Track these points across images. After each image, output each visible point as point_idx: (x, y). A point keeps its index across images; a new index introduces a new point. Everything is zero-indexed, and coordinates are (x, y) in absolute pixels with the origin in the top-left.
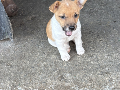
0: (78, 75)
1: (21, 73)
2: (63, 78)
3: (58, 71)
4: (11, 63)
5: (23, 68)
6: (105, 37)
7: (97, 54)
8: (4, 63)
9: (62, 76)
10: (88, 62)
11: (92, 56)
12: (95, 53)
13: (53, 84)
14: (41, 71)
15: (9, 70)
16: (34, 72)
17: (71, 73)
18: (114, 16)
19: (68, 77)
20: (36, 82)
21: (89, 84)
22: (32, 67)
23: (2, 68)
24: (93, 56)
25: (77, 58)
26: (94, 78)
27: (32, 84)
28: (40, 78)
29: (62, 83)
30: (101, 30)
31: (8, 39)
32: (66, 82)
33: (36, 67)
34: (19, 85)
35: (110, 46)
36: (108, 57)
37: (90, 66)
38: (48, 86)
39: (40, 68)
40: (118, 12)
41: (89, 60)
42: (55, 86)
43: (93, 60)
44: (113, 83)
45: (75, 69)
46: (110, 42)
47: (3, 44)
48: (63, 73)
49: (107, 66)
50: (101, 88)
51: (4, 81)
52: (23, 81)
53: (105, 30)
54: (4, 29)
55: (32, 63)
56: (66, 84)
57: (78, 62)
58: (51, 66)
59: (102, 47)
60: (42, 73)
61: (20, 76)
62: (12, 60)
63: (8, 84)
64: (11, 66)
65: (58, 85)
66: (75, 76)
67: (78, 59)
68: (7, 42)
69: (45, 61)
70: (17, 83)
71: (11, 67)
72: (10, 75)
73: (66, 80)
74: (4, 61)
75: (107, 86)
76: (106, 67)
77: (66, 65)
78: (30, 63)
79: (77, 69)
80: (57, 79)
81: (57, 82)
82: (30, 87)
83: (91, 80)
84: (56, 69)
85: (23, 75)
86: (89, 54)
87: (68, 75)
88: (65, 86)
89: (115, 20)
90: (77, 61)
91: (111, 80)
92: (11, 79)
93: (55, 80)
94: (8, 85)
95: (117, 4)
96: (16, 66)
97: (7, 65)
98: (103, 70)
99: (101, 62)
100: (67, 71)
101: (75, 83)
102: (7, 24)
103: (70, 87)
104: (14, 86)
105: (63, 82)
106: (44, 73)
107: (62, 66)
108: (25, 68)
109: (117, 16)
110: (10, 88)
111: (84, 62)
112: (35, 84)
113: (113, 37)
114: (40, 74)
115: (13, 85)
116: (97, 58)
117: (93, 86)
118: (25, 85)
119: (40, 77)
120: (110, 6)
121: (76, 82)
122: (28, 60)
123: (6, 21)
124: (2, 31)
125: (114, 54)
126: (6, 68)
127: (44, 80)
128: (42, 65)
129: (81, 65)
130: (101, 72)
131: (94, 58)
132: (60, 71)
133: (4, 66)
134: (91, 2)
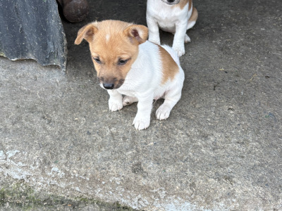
0: (170, 169)
1: (64, 138)
2: (141, 169)
3: (134, 151)
4: (50, 115)
5: (71, 131)
6: (240, 105)
7: (218, 135)
8: (39, 112)
9: (139, 164)
10: (196, 147)
11: (205, 137)
12: (214, 133)
13: (119, 176)
14: (103, 145)
15: (45, 128)
16: (90, 143)
17: (157, 161)
18: (269, 66)
19: (150, 168)
20: (88, 165)
21: (187, 192)
22: (89, 133)
23: (32, 122)
24: (209, 137)
25: (176, 134)
26: (200, 182)
27: (81, 166)
28: (98, 158)
29: (136, 178)
30: (237, 88)
31: (56, 67)
32: (145, 177)
33: (96, 135)
34: (55, 162)
35: (246, 124)
36: (237, 147)
37: (198, 156)
38: (110, 176)
39: (102, 137)
40: (278, 58)
41: (199, 144)
42: (122, 180)
43: (205, 146)
44: (234, 200)
45: (167, 156)
46: (248, 115)
47: (45, 74)
48: (143, 159)
49: (231, 164)
50: (208, 203)
51: (30, 148)
52: (64, 156)
54: (52, 46)
55: (91, 125)
56: (143, 182)
58: (124, 138)
59: (230, 122)
60: (103, 149)
61: (61, 146)
62: (55, 110)
63: (36, 155)
64: (50, 121)
65: (128, 180)
66: (164, 170)
67: (179, 137)
68: (55, 71)
69: (116, 126)
70: (52, 158)
71: (49, 123)
72: (43, 138)
74: (39, 108)
75: (221, 204)
76: (227, 166)
77: (152, 143)
78: (85, 124)
79: (171, 156)
80: (129, 169)
81: (127, 173)
82: (75, 171)
83: (193, 185)
84: (132, 147)
85: (66, 144)
86: (201, 132)
87: (151, 164)
88: (141, 184)
89: (267, 74)
90: (176, 141)
91: (231, 194)
93: (125, 168)
94: (35, 158)
95: (280, 42)
96: (59, 123)
97: (44, 118)
98: (221, 171)
99: (221, 152)
100: (151, 156)
101: (160, 183)
102: (59, 40)
103: (150, 188)
105: (140, 177)
106: (108, 150)
107: (146, 144)
108: (75, 131)
109: (275, 66)
110: (37, 163)
111: (187, 146)
112: (87, 167)
113: (256, 108)
114: (99, 151)
115: (45, 161)
116: (214, 143)
118: (66, 164)
119: (98, 156)
120: (266, 42)
121: (164, 183)
122: (85, 117)
123: (58, 34)
124: (48, 50)
125: (249, 142)
126: (39, 122)
127: (104, 164)
128: (108, 134)
129: (182, 151)
130: (216, 173)
131: (209, 142)
132: (138, 152)
133: (36, 118)
134: (232, 27)
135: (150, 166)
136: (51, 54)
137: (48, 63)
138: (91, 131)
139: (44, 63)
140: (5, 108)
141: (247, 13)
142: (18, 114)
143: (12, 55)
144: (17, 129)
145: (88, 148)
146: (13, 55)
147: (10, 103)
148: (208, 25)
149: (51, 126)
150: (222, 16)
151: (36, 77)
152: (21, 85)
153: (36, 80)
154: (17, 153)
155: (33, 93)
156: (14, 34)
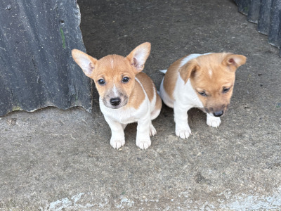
0: (228, 171)
1: (120, 170)
2: (202, 178)
3: (189, 164)
4: (94, 153)
5: (123, 161)
6: (252, 102)
7: (249, 131)
8: (82, 152)
9: (199, 174)
10: (238, 146)
11: (240, 136)
12: (246, 130)
13: (186, 190)
14: (158, 166)
16: (145, 167)
17: (214, 167)
18: (255, 65)
19: (211, 175)
20: (154, 187)
21: (251, 186)
22: (139, 159)
23: (81, 163)
24: (243, 135)
25: (216, 140)
26: (258, 175)
27: (148, 191)
28: (161, 179)
29: (202, 187)
30: (241, 89)
32: (209, 184)
33: (146, 159)
34: (123, 194)
35: (265, 117)
36: (270, 137)
37: (244, 154)
38: (178, 192)
39: (154, 160)
40: (260, 58)
41: (239, 143)
42: (190, 193)
43: (245, 144)
45: (219, 161)
46: (263, 109)
48: (200, 168)
49: (273, 152)
51: (93, 188)
52: (129, 185)
53: (249, 90)
54: (73, 90)
55: (136, 151)
56: (210, 189)
57: (221, 147)
58: (174, 155)
59: (253, 119)
60: (160, 170)
61: (120, 177)
62: (96, 146)
63: (103, 192)
64: (97, 158)
65: (196, 191)
66: (224, 173)
67: (219, 142)
69: (159, 146)
70: (118, 190)
71: (97, 160)
72: (100, 175)
73: (209, 181)
74: (81, 149)
76: (272, 155)
77: (200, 153)
78: (131, 152)
79: (222, 159)
80: (193, 181)
81: (192, 185)
82: (144, 197)
83: (253, 179)
84: (185, 162)
85: (125, 175)
86: (234, 133)
87: (210, 171)
88: (208, 192)
89: (259, 73)
90: (218, 146)
92: (105, 182)
93: (189, 181)
94: (102, 195)
95: (252, 45)
96: (106, 157)
97: (90, 156)
98: (269, 160)
99: (261, 145)
100: (206, 165)
101: (225, 185)
103: (216, 192)
104: (114, 196)
105: (205, 185)
106: (165, 169)
107: (195, 155)
108: (125, 161)
109: (261, 65)
110: (106, 200)
111: (231, 147)
112: (154, 190)
113: (265, 102)
114: (158, 172)
115: (112, 195)
116: (250, 139)
117: (257, 189)
118: (134, 193)
119: (159, 176)
120: (242, 47)
121: (228, 184)
122: (127, 146)
124: (70, 93)
125: (277, 131)
126: (88, 162)
127: (169, 183)
128: (156, 155)
129: (228, 153)
130: (266, 163)
131: (246, 139)
132: (193, 164)
133: (83, 159)
134: (207, 41)
135: (209, 173)
136: (72, 97)
137: (70, 106)
138: (140, 157)
139: (66, 106)
140: (48, 158)
141: (213, 27)
142: (64, 160)
143: (31, 107)
144: (71, 173)
145: (147, 172)
147: (50, 152)
148: (187, 43)
149: (101, 161)
150: (194, 34)
151: (60, 122)
152: (50, 133)
153: (62, 125)
154: (82, 196)
155: (66, 137)
156: (32, 85)
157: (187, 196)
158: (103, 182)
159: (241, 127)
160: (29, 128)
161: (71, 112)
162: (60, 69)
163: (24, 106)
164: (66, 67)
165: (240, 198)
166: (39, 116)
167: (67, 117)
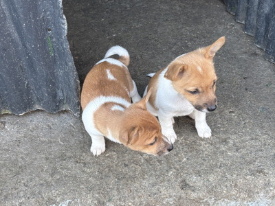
0: (212, 178)
1: (106, 176)
2: (186, 184)
3: (174, 170)
4: (82, 158)
5: (109, 167)
6: (236, 106)
7: (233, 137)
8: (70, 158)
9: (184, 181)
10: (222, 152)
11: (225, 141)
12: (230, 136)
13: (171, 197)
14: (144, 173)
15: (83, 172)
16: (131, 174)
17: (198, 174)
18: (241, 68)
19: (195, 182)
20: (140, 194)
21: (234, 193)
22: (126, 165)
23: (69, 169)
24: (228, 141)
25: (201, 146)
26: (240, 181)
27: (134, 198)
28: (147, 185)
29: (186, 194)
30: (227, 93)
32: (193, 191)
33: (132, 165)
34: (109, 201)
35: (249, 122)
36: (253, 142)
37: (228, 160)
38: (163, 199)
39: (140, 166)
40: (246, 61)
41: (224, 149)
42: (175, 200)
43: (229, 150)
44: (272, 188)
45: (204, 167)
46: (248, 114)
47: (56, 120)
48: (185, 175)
49: (256, 158)
50: (250, 197)
51: (80, 194)
52: (115, 192)
53: (234, 93)
54: (61, 94)
55: (123, 157)
56: (194, 195)
57: (205, 152)
58: (159, 161)
59: (238, 124)
60: (146, 176)
61: (107, 184)
62: (83, 152)
63: (89, 200)
64: (85, 164)
65: (180, 198)
66: (208, 180)
67: (204, 147)
68: (64, 116)
70: (105, 197)
71: (85, 166)
72: (87, 181)
73: (193, 188)
74: (69, 154)
75: (261, 194)
76: (255, 161)
77: (185, 159)
78: (118, 157)
79: (206, 166)
80: (178, 188)
81: (176, 191)
82: (130, 204)
83: (236, 186)
84: (171, 168)
85: (112, 181)
86: (219, 138)
87: (194, 178)
88: (192, 198)
89: (244, 76)
90: (203, 151)
91: (267, 184)
92: (92, 189)
93: (173, 188)
94: (89, 202)
95: (239, 46)
96: (93, 163)
97: (77, 162)
98: (251, 167)
99: (244, 151)
100: (191, 171)
101: (209, 192)
103: (200, 199)
105: (189, 192)
106: (151, 175)
107: (180, 161)
108: (112, 167)
109: (246, 67)
111: (215, 153)
112: (140, 197)
113: (249, 106)
114: (144, 179)
115: (99, 202)
116: (234, 145)
117: (240, 196)
118: (120, 199)
119: (145, 183)
121: (212, 191)
122: (114, 151)
124: (58, 98)
125: (260, 136)
126: (76, 168)
127: (154, 190)
128: (143, 161)
129: (213, 159)
130: (249, 170)
131: (230, 145)
132: (178, 170)
133: (71, 164)
134: (195, 42)
135: (194, 180)
136: (60, 101)
137: (59, 109)
138: (127, 163)
139: (55, 110)
140: (36, 163)
141: (201, 27)
142: (52, 165)
143: (19, 111)
144: (58, 179)
145: (133, 178)
146: (21, 110)
147: (38, 157)
148: (175, 44)
149: (88, 168)
150: (182, 34)
151: (49, 126)
152: (39, 137)
153: (51, 128)
154: (70, 203)
155: (54, 142)
156: (20, 91)
157: (171, 203)
158: (90, 189)
159: (226, 132)
160: (18, 132)
161: (59, 116)
162: (47, 75)
163: (12, 110)
164: (53, 73)
165: (223, 203)
166: (28, 119)
167: (55, 120)
